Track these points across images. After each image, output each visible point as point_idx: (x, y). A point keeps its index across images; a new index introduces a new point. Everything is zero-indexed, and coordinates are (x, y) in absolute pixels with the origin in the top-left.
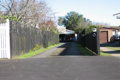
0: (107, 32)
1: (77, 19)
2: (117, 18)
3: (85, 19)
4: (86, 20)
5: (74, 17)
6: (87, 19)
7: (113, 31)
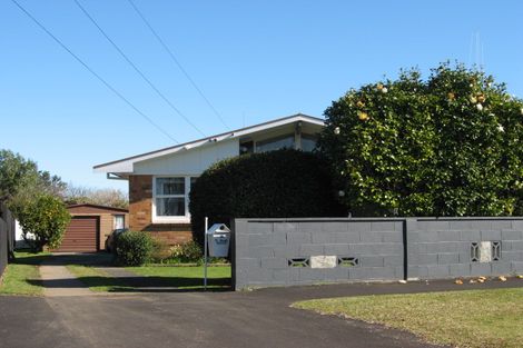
0: (98, 218)
1: (18, 175)
2: (109, 177)
3: (46, 175)
4: (51, 180)
5: (6, 168)
6: (52, 175)
7: (117, 216)
